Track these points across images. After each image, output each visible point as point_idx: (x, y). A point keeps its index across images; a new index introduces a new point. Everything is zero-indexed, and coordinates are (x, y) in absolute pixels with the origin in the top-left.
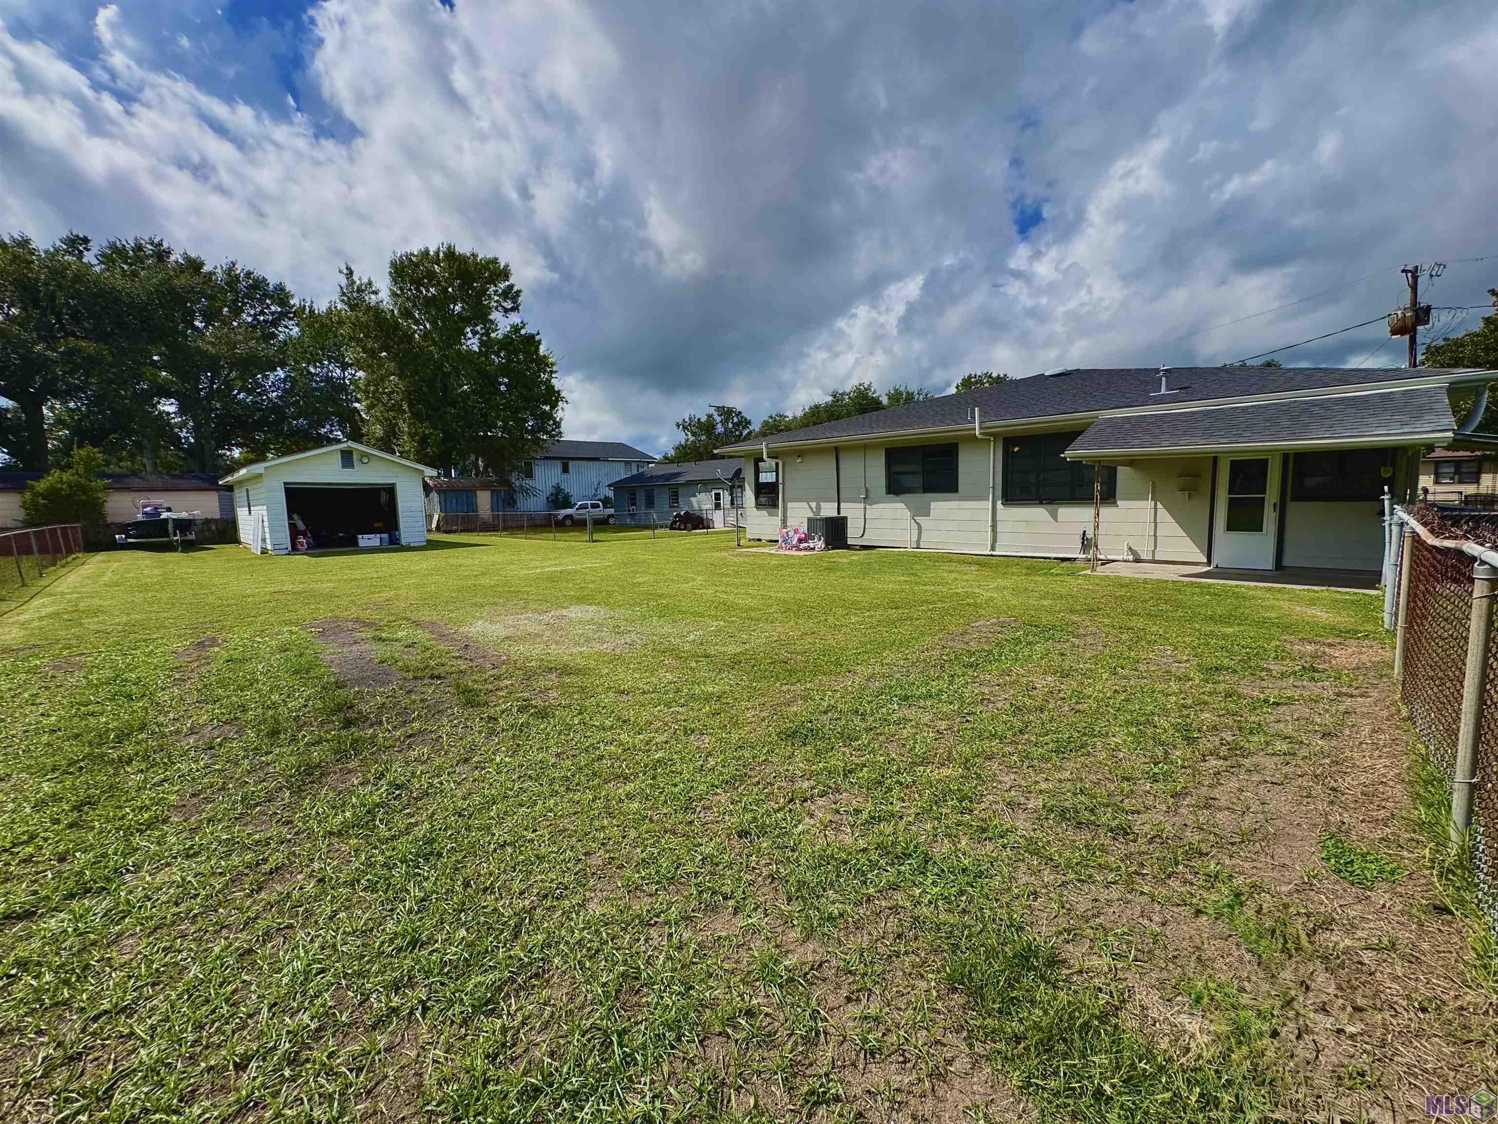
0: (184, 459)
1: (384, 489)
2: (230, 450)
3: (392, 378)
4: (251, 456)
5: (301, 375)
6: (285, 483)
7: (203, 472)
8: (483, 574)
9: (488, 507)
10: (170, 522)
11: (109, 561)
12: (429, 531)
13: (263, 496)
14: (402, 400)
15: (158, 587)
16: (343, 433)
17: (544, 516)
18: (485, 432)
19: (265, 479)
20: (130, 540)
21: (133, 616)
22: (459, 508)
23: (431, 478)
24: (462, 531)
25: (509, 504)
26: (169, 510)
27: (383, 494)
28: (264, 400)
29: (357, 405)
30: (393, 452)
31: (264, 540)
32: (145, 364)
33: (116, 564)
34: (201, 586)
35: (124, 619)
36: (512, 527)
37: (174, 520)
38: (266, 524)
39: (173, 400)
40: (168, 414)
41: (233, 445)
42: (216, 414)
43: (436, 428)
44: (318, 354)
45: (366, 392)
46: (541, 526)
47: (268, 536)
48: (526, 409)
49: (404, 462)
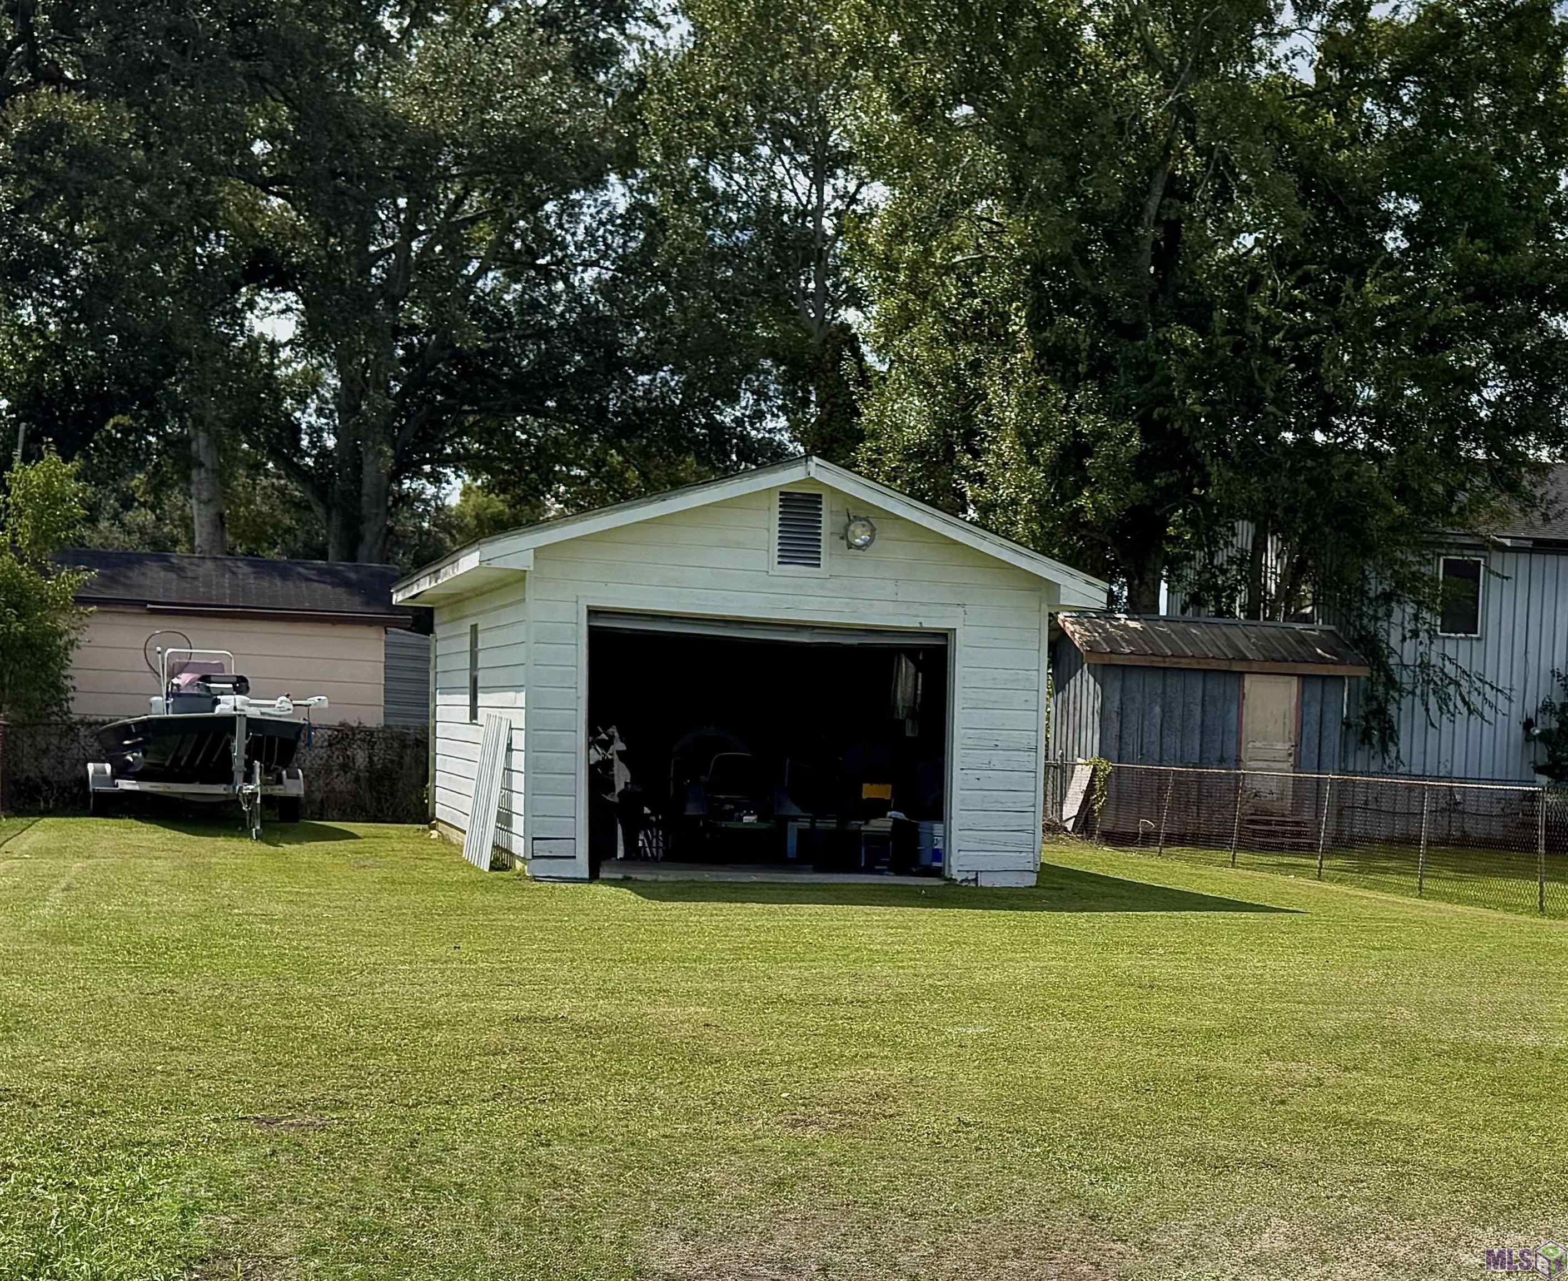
0: (299, 506)
1: (911, 652)
2: (436, 479)
3: (981, 207)
4: (498, 504)
5: (679, 198)
6: (593, 613)
7: (351, 556)
8: (1237, 1030)
9: (1283, 747)
10: (240, 727)
11: (61, 852)
12: (1053, 828)
13: (518, 655)
14: (1010, 296)
15: (181, 957)
16: (794, 426)
17: (1505, 798)
18: (1303, 428)
19: (531, 592)
20: (126, 785)
21: (105, 1055)
22: (1172, 742)
23: (1081, 614)
24: (1171, 840)
25: (1366, 737)
26: (241, 686)
27: (906, 667)
28: (554, 298)
29: (850, 315)
30: (955, 506)
31: (505, 819)
32: (226, 171)
33: (77, 865)
34: (305, 971)
35: (80, 1060)
36: (1369, 839)
37: (252, 723)
38: (518, 760)
39: (290, 296)
40: (274, 347)
41: (446, 461)
42: (408, 348)
43: (1118, 414)
44: (739, 120)
45: (889, 264)
46: (1488, 844)
47: (518, 804)
48: (1479, 332)
49: (991, 546)
